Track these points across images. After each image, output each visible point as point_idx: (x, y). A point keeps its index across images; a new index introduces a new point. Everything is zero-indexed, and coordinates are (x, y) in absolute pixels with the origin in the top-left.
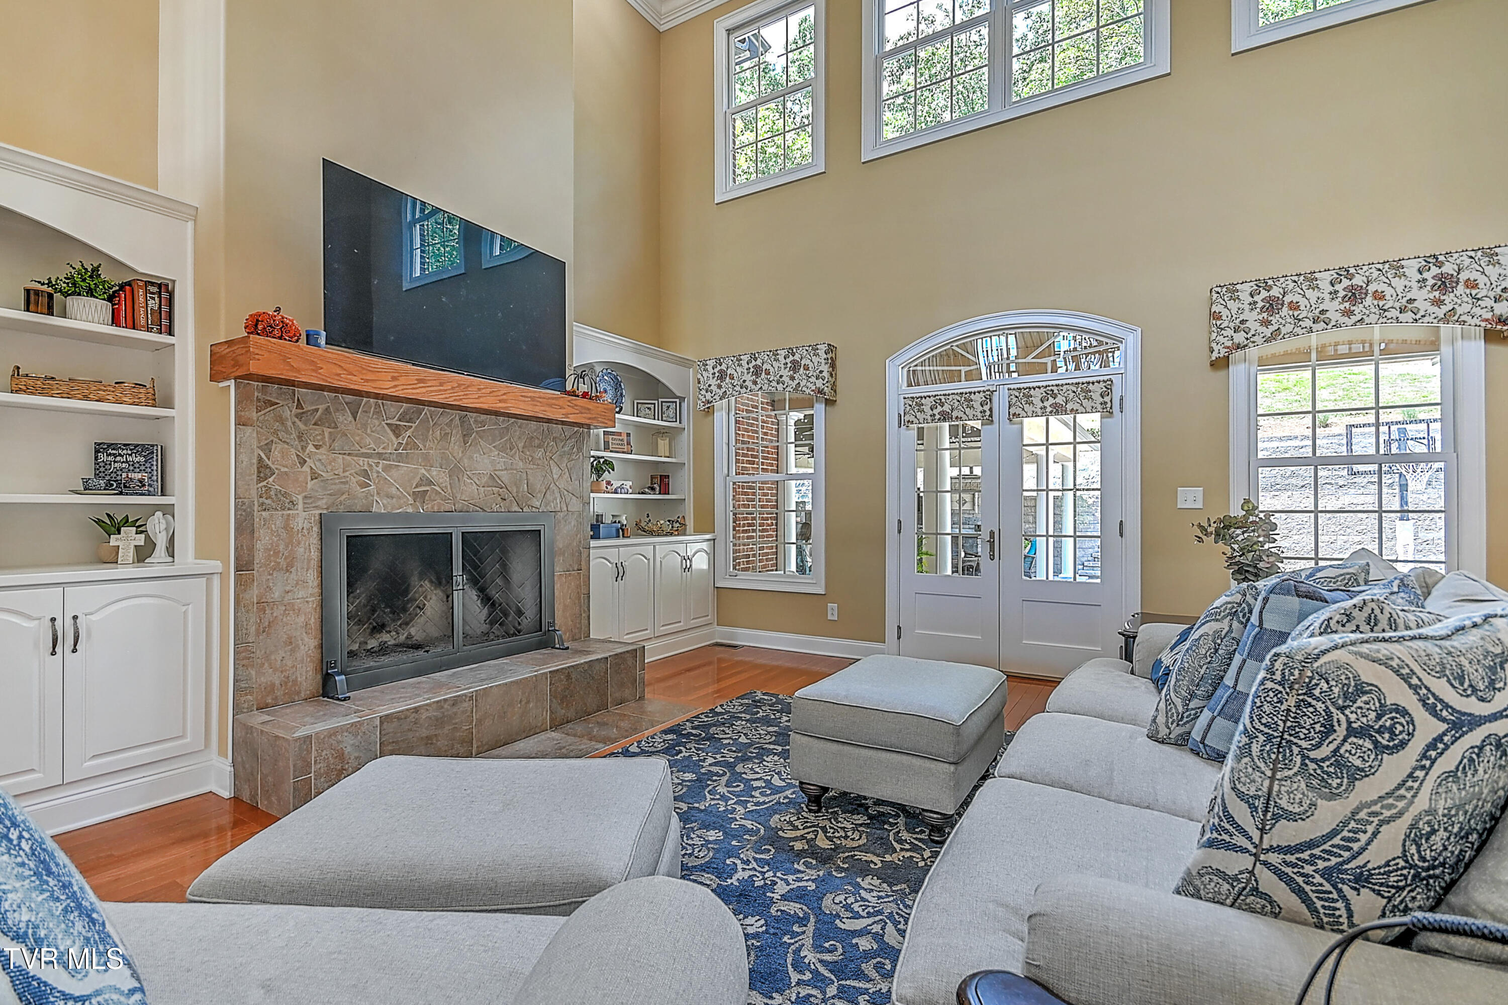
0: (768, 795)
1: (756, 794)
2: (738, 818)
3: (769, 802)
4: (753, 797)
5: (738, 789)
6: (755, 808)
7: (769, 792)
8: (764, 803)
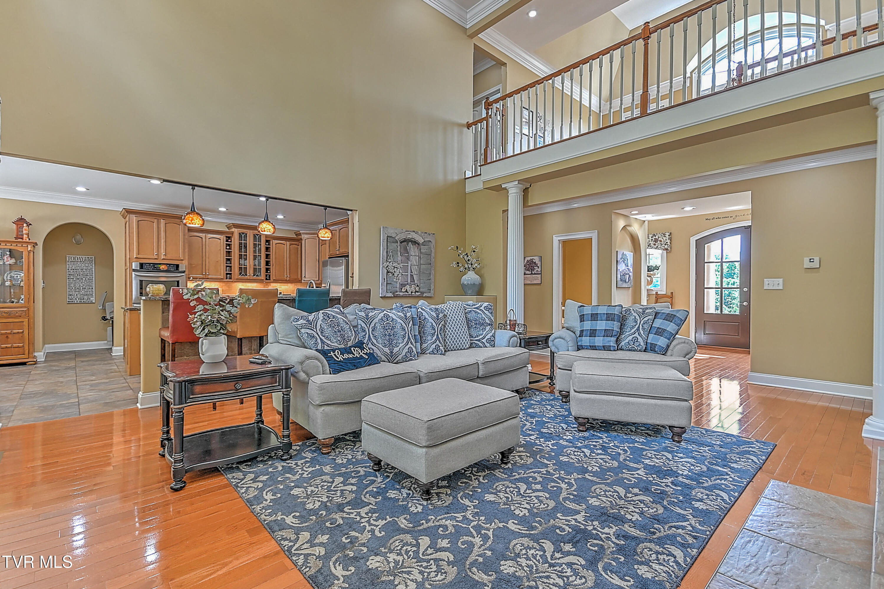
0: (531, 477)
1: (539, 479)
2: (552, 465)
3: (531, 473)
4: (541, 477)
5: (553, 484)
6: (541, 470)
7: (531, 479)
8: (534, 472)
